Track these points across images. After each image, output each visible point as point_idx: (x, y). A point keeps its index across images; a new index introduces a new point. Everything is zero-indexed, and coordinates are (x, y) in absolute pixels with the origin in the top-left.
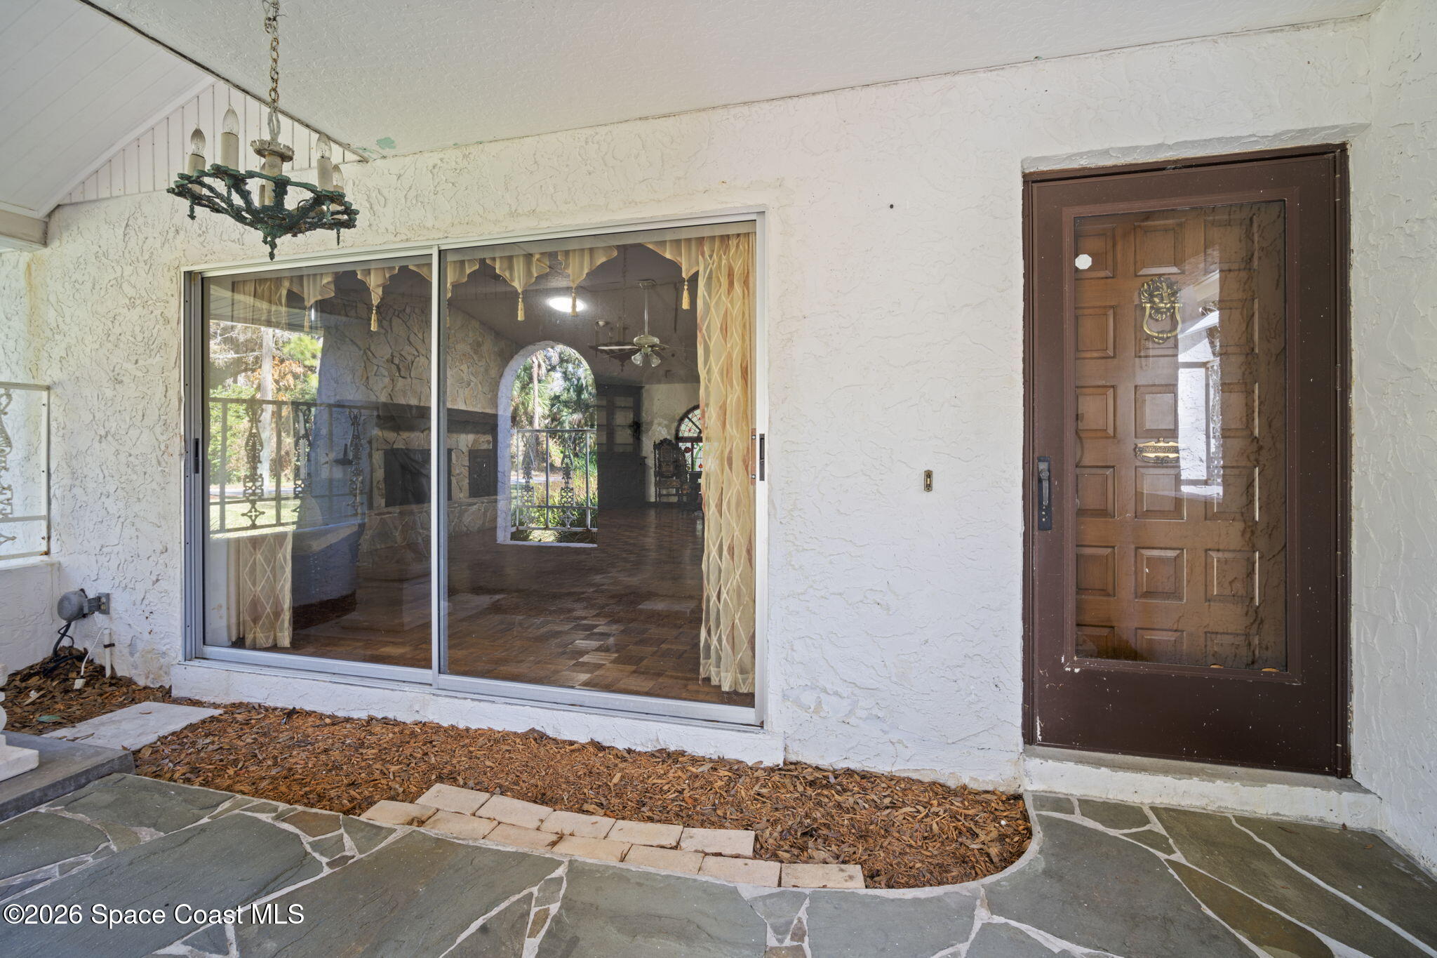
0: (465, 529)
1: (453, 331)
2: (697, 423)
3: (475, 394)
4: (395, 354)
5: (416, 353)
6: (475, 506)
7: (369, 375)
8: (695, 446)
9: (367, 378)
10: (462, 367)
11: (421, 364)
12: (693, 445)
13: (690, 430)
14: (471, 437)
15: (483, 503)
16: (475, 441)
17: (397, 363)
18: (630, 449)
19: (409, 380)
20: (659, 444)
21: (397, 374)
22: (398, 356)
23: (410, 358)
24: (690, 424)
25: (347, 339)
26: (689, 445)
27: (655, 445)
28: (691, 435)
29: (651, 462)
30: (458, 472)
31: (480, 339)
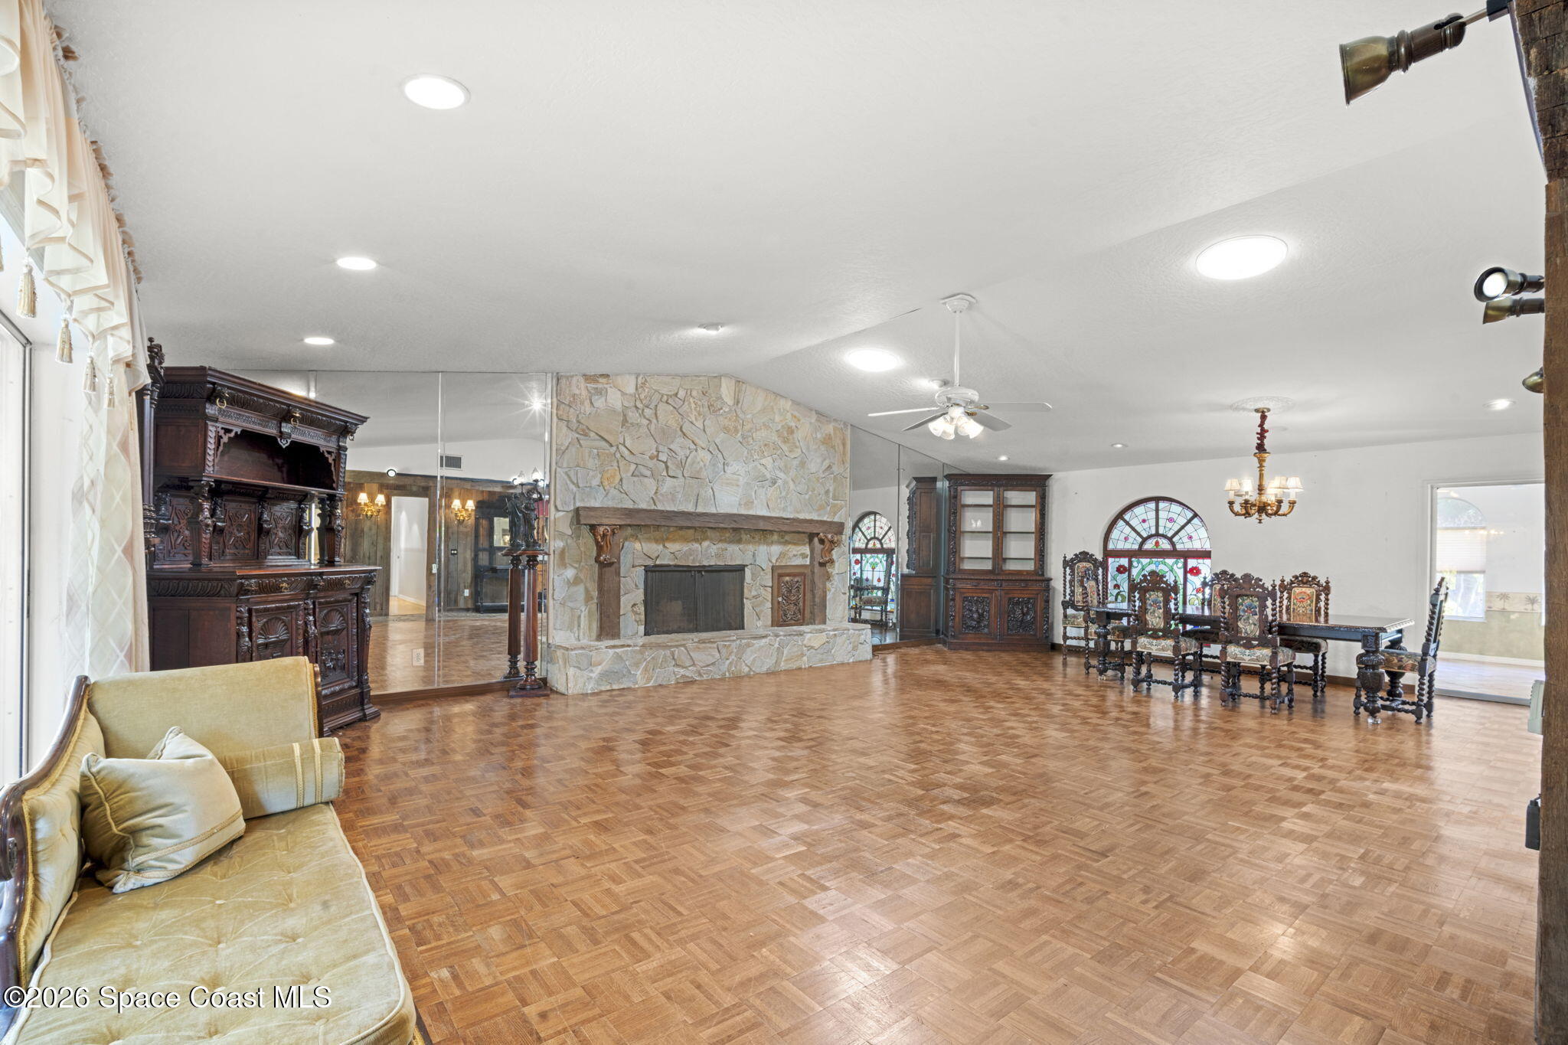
0: (747, 669)
1: (749, 416)
2: (1139, 529)
3: (784, 494)
4: (661, 448)
5: (693, 446)
6: (764, 640)
7: (624, 476)
8: (1135, 564)
9: (621, 480)
10: (763, 461)
11: (699, 459)
12: (1130, 563)
13: (1126, 539)
14: (776, 549)
15: (777, 636)
16: (782, 555)
17: (664, 459)
18: (1030, 566)
19: (682, 480)
20: (1072, 560)
21: (665, 473)
22: (666, 450)
23: (681, 454)
24: (1128, 529)
25: (592, 434)
26: (1124, 562)
27: (1065, 561)
28: (1128, 546)
29: (1058, 584)
30: (754, 593)
31: (793, 424)
